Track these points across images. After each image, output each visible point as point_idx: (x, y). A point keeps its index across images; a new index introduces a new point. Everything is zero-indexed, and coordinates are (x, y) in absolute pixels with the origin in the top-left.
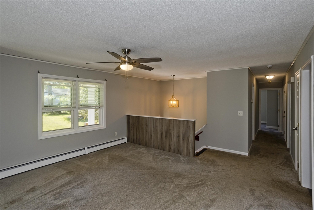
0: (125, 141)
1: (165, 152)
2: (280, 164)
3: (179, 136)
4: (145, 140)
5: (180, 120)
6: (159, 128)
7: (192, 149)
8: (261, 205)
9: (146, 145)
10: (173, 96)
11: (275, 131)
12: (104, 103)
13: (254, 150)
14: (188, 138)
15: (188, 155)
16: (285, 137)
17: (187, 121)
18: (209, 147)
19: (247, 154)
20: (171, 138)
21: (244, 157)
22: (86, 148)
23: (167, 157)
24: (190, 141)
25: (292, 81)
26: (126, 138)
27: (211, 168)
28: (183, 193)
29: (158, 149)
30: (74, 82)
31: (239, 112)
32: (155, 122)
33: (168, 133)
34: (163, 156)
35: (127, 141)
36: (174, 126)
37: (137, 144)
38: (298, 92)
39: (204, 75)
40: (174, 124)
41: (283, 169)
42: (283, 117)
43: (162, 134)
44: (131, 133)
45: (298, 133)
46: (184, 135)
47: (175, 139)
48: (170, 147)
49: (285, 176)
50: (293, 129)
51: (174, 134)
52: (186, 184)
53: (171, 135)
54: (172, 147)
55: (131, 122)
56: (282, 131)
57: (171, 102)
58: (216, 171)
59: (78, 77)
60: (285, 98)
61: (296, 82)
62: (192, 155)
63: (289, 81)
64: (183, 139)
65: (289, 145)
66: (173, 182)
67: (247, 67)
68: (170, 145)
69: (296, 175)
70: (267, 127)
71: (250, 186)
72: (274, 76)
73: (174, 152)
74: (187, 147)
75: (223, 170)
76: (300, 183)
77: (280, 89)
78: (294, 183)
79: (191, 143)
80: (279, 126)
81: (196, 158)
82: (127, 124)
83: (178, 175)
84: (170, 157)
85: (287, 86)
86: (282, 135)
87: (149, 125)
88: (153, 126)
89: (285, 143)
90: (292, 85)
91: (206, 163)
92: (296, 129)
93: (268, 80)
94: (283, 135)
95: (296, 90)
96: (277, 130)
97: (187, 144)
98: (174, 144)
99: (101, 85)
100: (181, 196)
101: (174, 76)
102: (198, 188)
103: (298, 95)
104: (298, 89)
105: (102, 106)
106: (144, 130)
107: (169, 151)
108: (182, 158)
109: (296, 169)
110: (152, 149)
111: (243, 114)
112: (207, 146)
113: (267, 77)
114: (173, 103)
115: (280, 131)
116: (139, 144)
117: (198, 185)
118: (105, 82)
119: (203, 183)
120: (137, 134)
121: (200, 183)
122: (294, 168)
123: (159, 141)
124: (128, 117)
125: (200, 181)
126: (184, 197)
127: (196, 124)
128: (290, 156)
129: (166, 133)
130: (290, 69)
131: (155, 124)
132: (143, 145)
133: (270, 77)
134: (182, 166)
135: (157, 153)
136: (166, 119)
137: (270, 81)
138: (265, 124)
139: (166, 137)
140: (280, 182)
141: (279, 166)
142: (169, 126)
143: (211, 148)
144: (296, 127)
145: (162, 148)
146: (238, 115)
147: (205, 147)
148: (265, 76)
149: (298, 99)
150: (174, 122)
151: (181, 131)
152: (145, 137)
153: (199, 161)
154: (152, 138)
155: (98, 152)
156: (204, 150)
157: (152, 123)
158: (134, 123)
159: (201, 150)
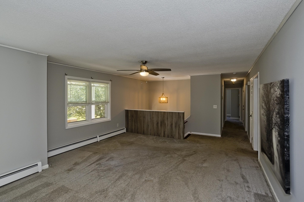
0: (125, 131)
1: (160, 137)
2: (241, 140)
3: (172, 125)
4: (142, 129)
5: (173, 112)
6: (155, 120)
7: (183, 133)
8: (232, 160)
9: (144, 133)
10: (163, 94)
11: (237, 121)
12: (109, 100)
13: (224, 134)
14: (179, 125)
15: (179, 138)
16: (243, 125)
17: (179, 113)
18: (192, 133)
19: (220, 136)
20: (166, 126)
21: (218, 138)
22: (98, 136)
23: (163, 140)
24: (180, 127)
25: (249, 84)
26: (125, 128)
27: (198, 145)
28: (185, 159)
29: (155, 135)
30: (89, 82)
31: (214, 106)
32: (151, 114)
33: (163, 123)
34: (161, 140)
35: (126, 131)
36: (168, 117)
37: (135, 133)
38: (252, 92)
39: (188, 77)
40: (168, 116)
41: (243, 143)
42: (242, 109)
43: (158, 123)
44: (130, 124)
45: (252, 118)
46: (176, 124)
47: (169, 127)
48: (165, 133)
49: (244, 146)
50: (249, 116)
51: (168, 123)
52: (185, 154)
53: (166, 124)
54: (166, 133)
55: (129, 115)
56: (242, 120)
57: (161, 99)
58: (202, 146)
59: (93, 79)
60: (244, 96)
61: (251, 85)
62: (182, 138)
63: (247, 84)
64: (176, 127)
65: (246, 130)
66: (175, 153)
67: (220, 73)
68: (164, 132)
69: (251, 145)
70: (231, 118)
71: (225, 152)
72: (237, 79)
73: (168, 137)
74: (179, 132)
75: (206, 145)
76: (253, 149)
77: (240, 89)
78: (250, 149)
79: (181, 129)
80: (239, 117)
81: (186, 140)
82: (126, 117)
83: (178, 150)
84: (166, 140)
85: (245, 87)
86: (241, 123)
87: (146, 117)
88: (149, 118)
89: (244, 129)
90: (249, 86)
91: (193, 142)
92: (251, 116)
93: (232, 82)
94: (243, 123)
95: (251, 90)
96: (238, 120)
97: (179, 130)
98: (168, 131)
99: (107, 85)
100: (185, 160)
101: (163, 78)
102: (193, 155)
103: (252, 94)
104: (252, 90)
105: (108, 102)
106: (142, 122)
107: (164, 136)
108: (175, 141)
109: (251, 142)
110: (149, 136)
111: (217, 107)
112: (191, 132)
113: (232, 80)
114: (163, 99)
115: (241, 121)
116: (138, 133)
117: (193, 154)
118: (110, 82)
119: (195, 152)
120: (135, 125)
121: (193, 153)
122: (250, 142)
123: (155, 129)
124: (127, 111)
125: (193, 152)
126: (186, 160)
127: (185, 114)
128: (247, 136)
129: (161, 123)
130: (247, 75)
131: (151, 116)
132: (141, 133)
133: (234, 80)
134: (177, 145)
135: (155, 138)
136: (161, 112)
137: (234, 83)
138: (230, 116)
139: (161, 125)
140: (242, 149)
141: (241, 141)
142: (164, 117)
143: (194, 134)
144: (251, 114)
145: (158, 135)
146: (214, 108)
147: (189, 133)
148: (231, 79)
149: (252, 96)
150: (168, 114)
151: (173, 120)
152: (142, 127)
153: (188, 142)
154: (149, 127)
155: (107, 139)
156: (189, 135)
157: (149, 115)
158: (132, 116)
159: (187, 135)
